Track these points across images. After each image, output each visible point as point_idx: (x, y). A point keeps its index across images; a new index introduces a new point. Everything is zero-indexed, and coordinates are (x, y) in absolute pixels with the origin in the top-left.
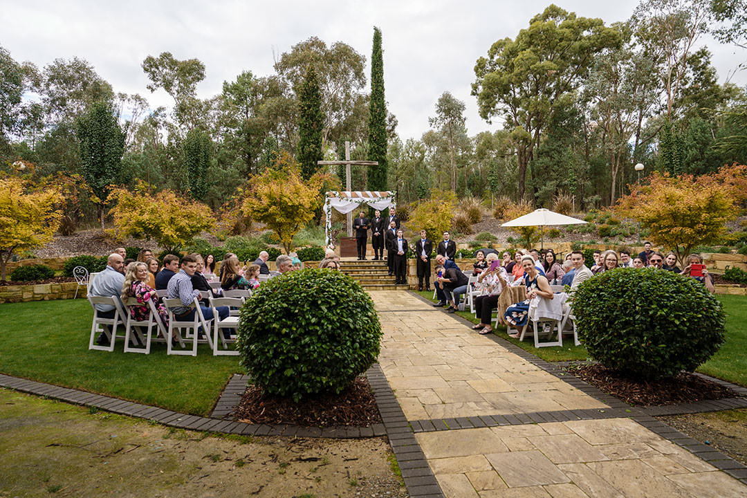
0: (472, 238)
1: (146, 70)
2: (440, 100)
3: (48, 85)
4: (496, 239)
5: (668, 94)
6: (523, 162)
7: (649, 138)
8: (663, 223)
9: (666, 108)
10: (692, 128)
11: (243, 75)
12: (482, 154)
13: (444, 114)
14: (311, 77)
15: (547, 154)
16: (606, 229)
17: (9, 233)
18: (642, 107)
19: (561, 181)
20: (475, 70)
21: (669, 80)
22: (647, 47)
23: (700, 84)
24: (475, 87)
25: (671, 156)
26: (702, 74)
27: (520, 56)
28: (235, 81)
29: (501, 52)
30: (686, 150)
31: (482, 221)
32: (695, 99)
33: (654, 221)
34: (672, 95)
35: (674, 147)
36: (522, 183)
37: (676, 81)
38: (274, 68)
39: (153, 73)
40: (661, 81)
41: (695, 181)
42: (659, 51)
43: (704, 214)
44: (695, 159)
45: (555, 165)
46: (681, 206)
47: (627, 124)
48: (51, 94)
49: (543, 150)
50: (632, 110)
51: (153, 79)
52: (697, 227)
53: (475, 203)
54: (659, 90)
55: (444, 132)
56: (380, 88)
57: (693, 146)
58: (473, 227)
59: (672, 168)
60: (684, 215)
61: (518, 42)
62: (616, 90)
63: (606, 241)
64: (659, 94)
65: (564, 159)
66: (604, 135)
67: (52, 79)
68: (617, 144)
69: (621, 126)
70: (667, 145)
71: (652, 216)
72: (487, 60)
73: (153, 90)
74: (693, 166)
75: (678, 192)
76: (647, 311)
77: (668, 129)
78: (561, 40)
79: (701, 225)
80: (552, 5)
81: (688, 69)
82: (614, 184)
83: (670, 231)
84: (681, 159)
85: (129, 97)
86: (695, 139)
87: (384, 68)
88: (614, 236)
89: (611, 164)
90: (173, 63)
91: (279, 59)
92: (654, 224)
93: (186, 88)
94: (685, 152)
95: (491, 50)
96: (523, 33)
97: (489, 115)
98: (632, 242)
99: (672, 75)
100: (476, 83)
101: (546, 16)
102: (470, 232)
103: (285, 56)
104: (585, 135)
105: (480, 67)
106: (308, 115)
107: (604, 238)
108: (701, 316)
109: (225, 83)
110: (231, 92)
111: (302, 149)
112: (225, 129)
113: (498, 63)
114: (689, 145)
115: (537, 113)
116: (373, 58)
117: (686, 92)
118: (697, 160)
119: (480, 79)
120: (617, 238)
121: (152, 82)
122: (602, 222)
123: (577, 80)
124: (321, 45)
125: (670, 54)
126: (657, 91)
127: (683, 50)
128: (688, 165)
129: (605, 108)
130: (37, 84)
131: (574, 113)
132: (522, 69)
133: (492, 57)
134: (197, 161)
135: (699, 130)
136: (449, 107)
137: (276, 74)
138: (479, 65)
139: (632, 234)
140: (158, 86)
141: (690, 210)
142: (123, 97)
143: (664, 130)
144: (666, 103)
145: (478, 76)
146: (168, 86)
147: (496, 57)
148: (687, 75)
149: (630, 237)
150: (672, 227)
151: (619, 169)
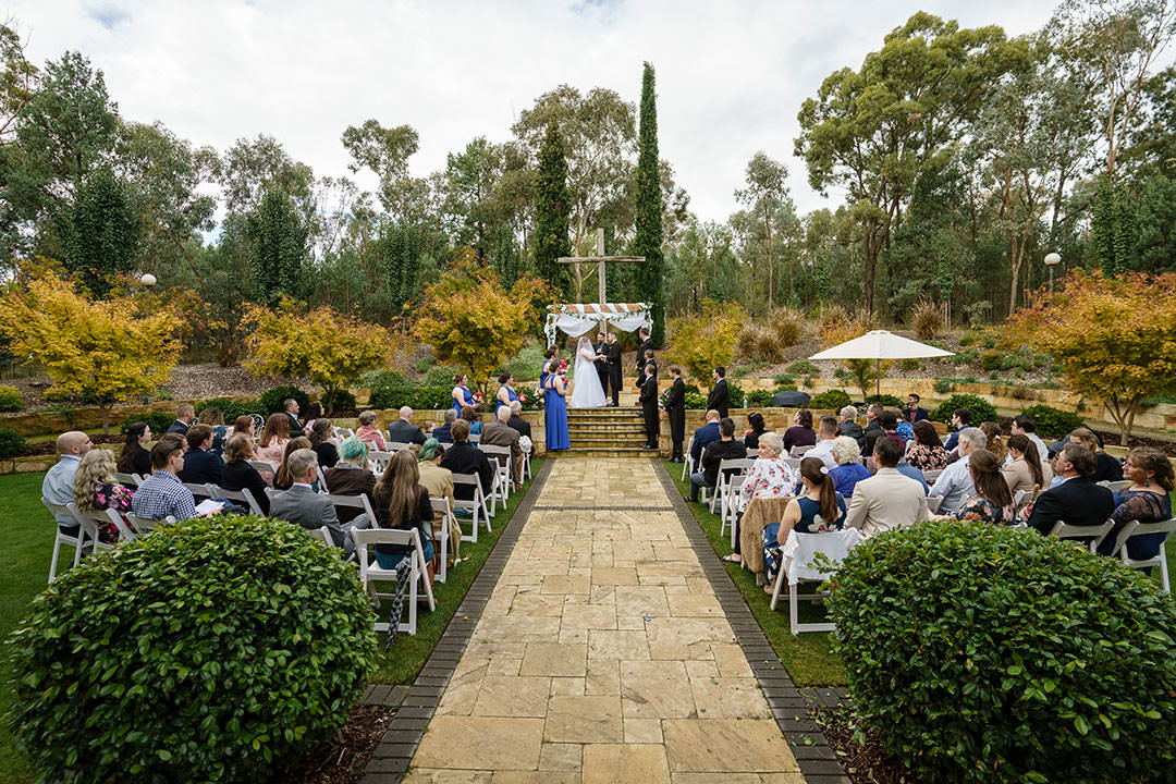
0: (782, 370)
1: (346, 145)
2: (750, 165)
3: (229, 174)
4: (818, 371)
5: (1109, 140)
6: (872, 252)
7: (1076, 210)
8: (1090, 357)
9: (1106, 164)
10: (1149, 192)
11: (475, 143)
12: (813, 242)
13: (757, 185)
14: (553, 138)
15: (910, 240)
16: (995, 358)
17: (107, 373)
18: (1065, 162)
19: (930, 281)
20: (799, 119)
21: (1111, 119)
22: (1073, 71)
23: (1164, 123)
24: (799, 144)
25: (1111, 239)
26: (1168, 106)
27: (866, 93)
28: (464, 152)
29: (837, 90)
30: (1138, 228)
31: (801, 343)
32: (1155, 147)
33: (1073, 352)
34: (1115, 142)
35: (1117, 224)
36: (870, 284)
37: (1124, 121)
38: (511, 132)
39: (356, 148)
40: (1098, 121)
41: (1150, 282)
42: (1095, 75)
43: (1168, 344)
44: (1152, 243)
45: (921, 256)
46: (1124, 329)
47: (1040, 191)
48: (233, 183)
49: (903, 233)
50: (1049, 168)
51: (356, 155)
52: (1153, 365)
53: (793, 315)
54: (1094, 137)
55: (758, 211)
56: (652, 150)
57: (1150, 221)
58: (784, 352)
59: (1112, 259)
60: (1129, 345)
61: (864, 73)
62: (1022, 138)
63: (994, 377)
64: (1093, 142)
65: (934, 247)
66: (1003, 208)
67: (234, 165)
68: (1019, 223)
69: (1029, 193)
70: (1103, 222)
71: (1069, 343)
72: (817, 102)
73: (355, 171)
74: (1149, 254)
75: (1118, 304)
76: (996, 679)
77: (1106, 195)
78: (933, 66)
79: (1161, 362)
80: (921, 12)
81: (1144, 100)
82: (1015, 284)
83: (1102, 370)
84: (1128, 244)
85: (335, 181)
86: (1153, 212)
87: (658, 120)
88: (1007, 369)
89: (1010, 254)
90: (380, 132)
91: (518, 119)
92: (1073, 358)
93: (397, 164)
94: (1135, 232)
95: (823, 88)
96: (872, 60)
97: (823, 185)
98: (1037, 381)
99: (1116, 112)
100: (801, 138)
101: (910, 30)
102: (780, 360)
103: (525, 113)
104: (971, 208)
105: (807, 115)
106: (548, 193)
107: (991, 373)
108: (1158, 716)
109: (450, 156)
110: (459, 168)
111: (541, 241)
112: (451, 217)
113: (834, 106)
114: (1143, 221)
115: (895, 179)
116: (642, 106)
117: (1139, 138)
118: (1157, 244)
119: (807, 131)
120: (1012, 372)
121: (355, 160)
122: (989, 346)
123: (961, 126)
124: (574, 94)
125: (1114, 77)
126: (1088, 137)
127: (1137, 68)
128: (1141, 252)
129: (1003, 169)
130: (217, 172)
131: (954, 176)
132: (871, 113)
133: (824, 99)
134: (401, 262)
135: (1162, 196)
136: (765, 174)
137: (514, 138)
138: (805, 110)
139: (1038, 366)
140: (361, 165)
141: (1140, 335)
142: (327, 181)
143: (1101, 198)
144: (1104, 156)
145: (804, 127)
146: (374, 164)
147: (830, 98)
148: (1142, 110)
149: (1035, 371)
150: (1106, 363)
151: (1024, 260)
